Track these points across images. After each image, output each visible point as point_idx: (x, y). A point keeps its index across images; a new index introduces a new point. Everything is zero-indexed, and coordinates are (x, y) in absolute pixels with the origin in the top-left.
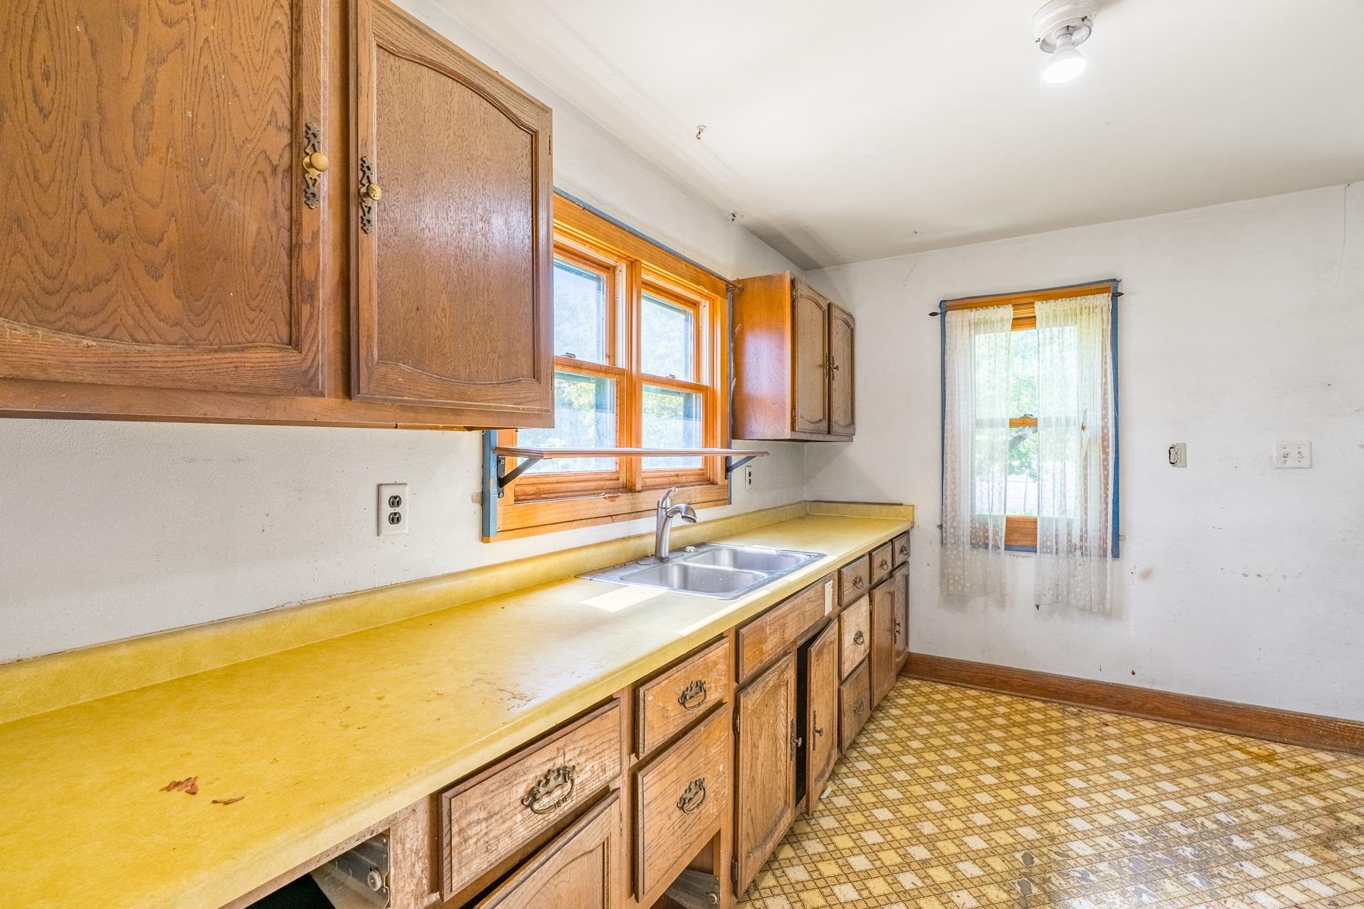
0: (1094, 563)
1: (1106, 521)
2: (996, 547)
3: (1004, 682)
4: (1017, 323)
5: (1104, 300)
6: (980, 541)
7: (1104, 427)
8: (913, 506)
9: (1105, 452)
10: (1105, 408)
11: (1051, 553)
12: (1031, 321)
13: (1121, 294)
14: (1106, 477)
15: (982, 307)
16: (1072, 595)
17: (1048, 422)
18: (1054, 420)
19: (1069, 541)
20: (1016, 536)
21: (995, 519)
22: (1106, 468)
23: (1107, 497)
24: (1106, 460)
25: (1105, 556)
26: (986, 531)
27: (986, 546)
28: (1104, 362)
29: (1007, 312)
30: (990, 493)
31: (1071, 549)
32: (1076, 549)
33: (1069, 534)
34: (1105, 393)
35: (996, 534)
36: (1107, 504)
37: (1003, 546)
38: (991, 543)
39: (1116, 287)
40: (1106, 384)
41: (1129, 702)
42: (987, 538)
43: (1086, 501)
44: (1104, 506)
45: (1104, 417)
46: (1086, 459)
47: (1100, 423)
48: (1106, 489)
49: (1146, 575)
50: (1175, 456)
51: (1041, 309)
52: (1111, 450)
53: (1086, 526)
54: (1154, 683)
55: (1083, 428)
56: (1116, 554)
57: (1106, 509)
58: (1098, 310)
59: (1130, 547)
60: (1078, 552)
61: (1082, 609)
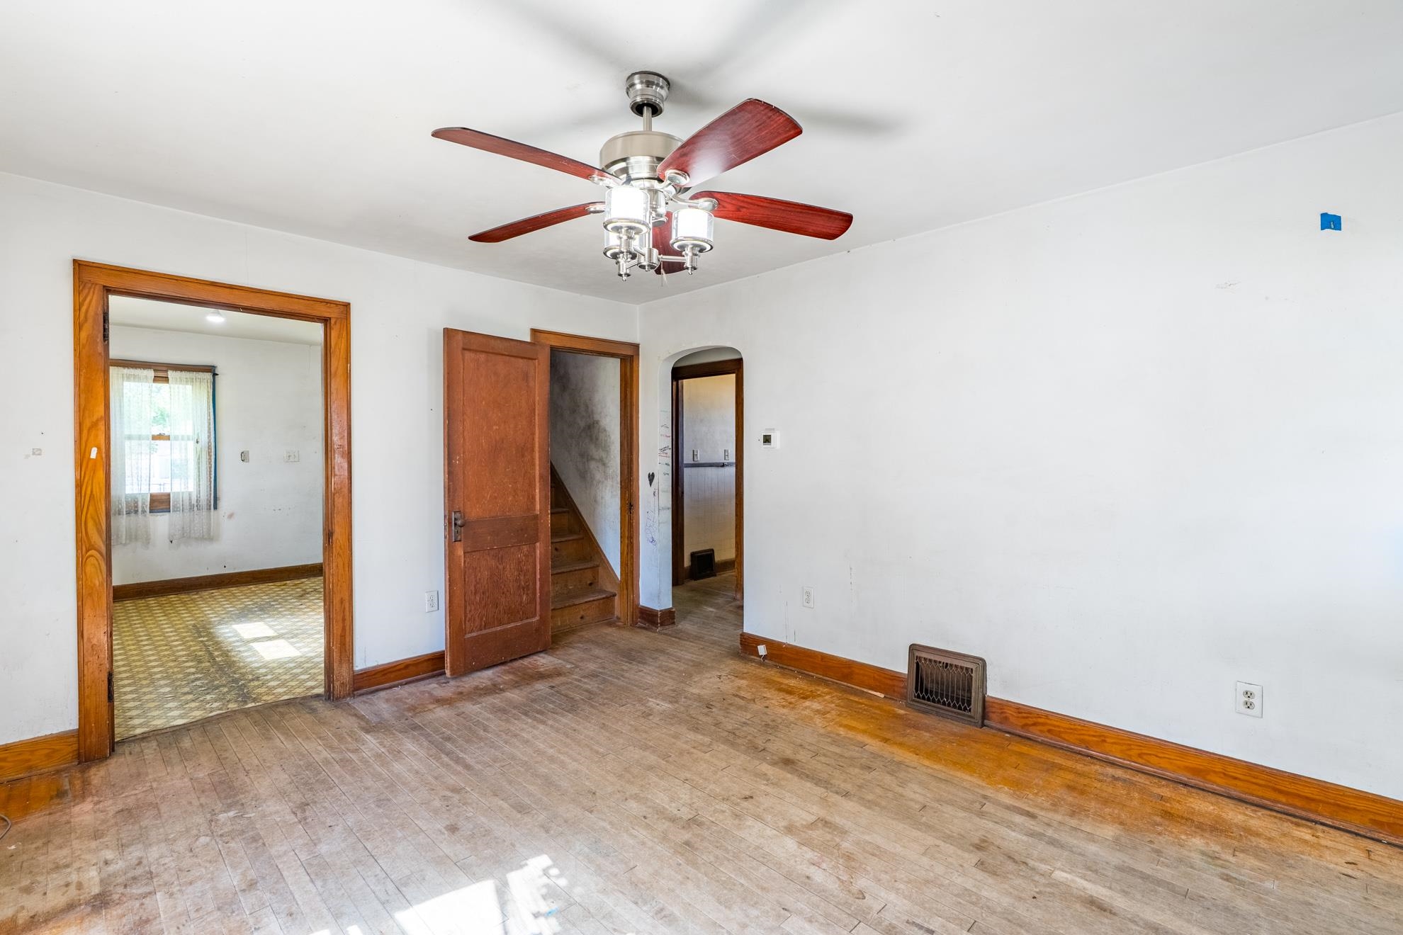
0: (204, 513)
1: (211, 491)
2: (144, 512)
3: (150, 591)
4: (156, 379)
5: (209, 376)
6: (133, 509)
7: (209, 442)
9: (210, 456)
10: (209, 432)
11: (179, 511)
12: (166, 379)
13: (217, 375)
14: (210, 468)
15: (132, 367)
16: (192, 531)
17: (176, 438)
18: (180, 438)
19: (190, 503)
20: (156, 504)
21: (143, 495)
22: (210, 463)
23: (211, 478)
24: (210, 459)
25: (210, 509)
26: (137, 502)
27: (136, 512)
28: (209, 408)
29: (150, 373)
30: (139, 479)
31: (191, 507)
32: (194, 507)
33: (190, 499)
34: (209, 424)
35: (143, 503)
36: (210, 482)
37: (148, 510)
38: (140, 510)
39: (214, 370)
40: (210, 419)
41: (223, 582)
42: (137, 507)
43: (199, 481)
45: (209, 437)
46: (199, 459)
47: (207, 440)
48: (210, 474)
49: (231, 516)
50: (244, 457)
51: (171, 374)
52: (213, 454)
53: (199, 494)
54: (235, 569)
55: (197, 442)
56: (215, 508)
57: (210, 484)
58: (206, 381)
59: (223, 504)
60: (195, 508)
61: (196, 539)
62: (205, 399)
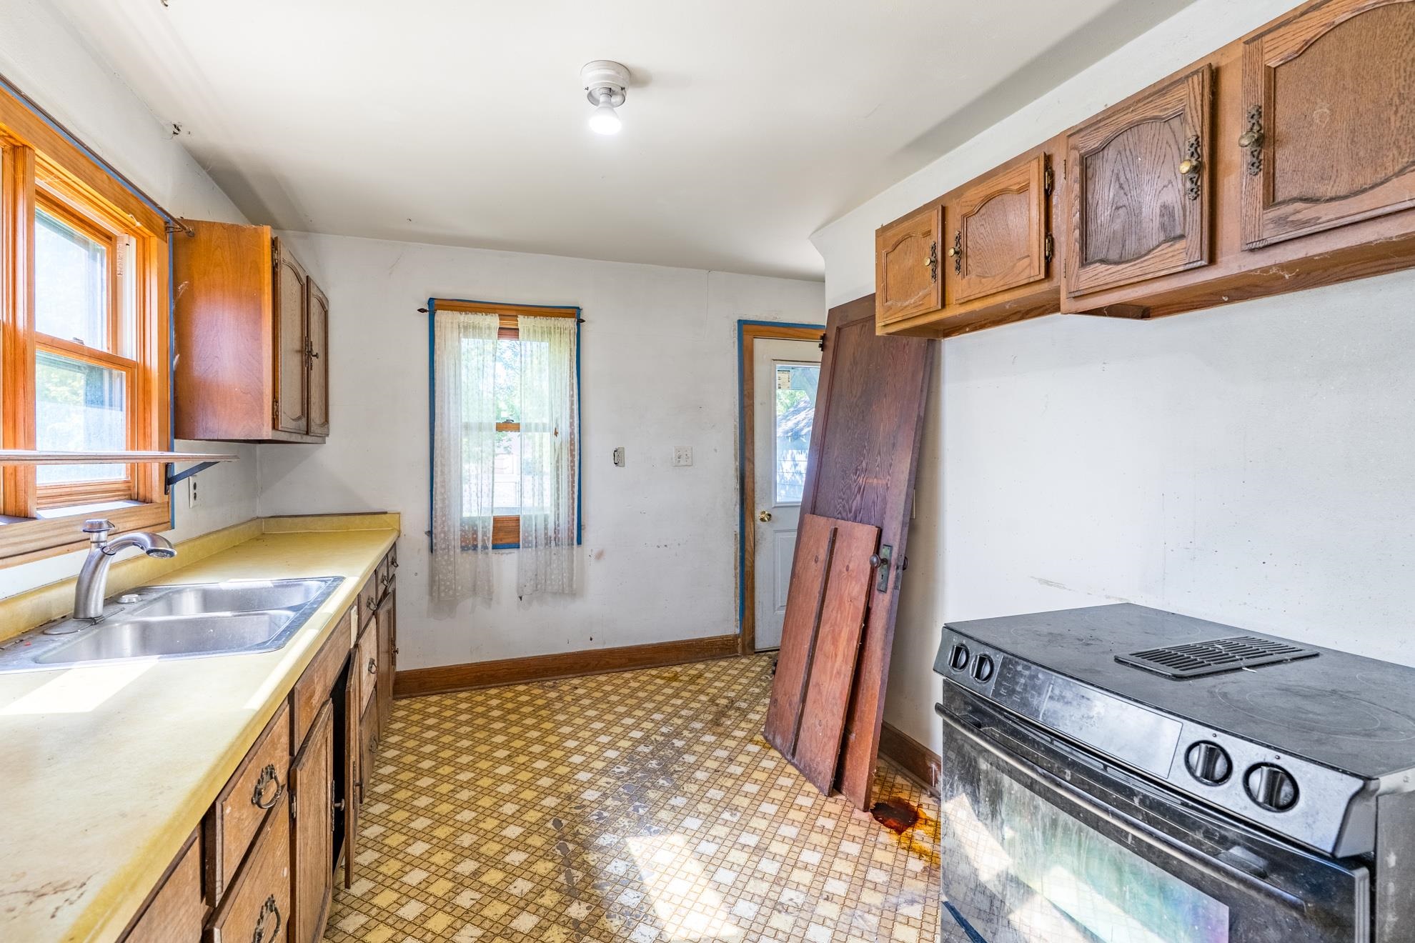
0: (565, 550)
1: (573, 514)
2: (485, 547)
3: (492, 676)
4: (503, 332)
5: (570, 323)
6: (470, 544)
7: (572, 433)
8: (399, 513)
9: (572, 456)
10: (572, 417)
11: (532, 547)
12: (514, 332)
13: (583, 321)
14: (573, 476)
15: (471, 312)
16: (548, 582)
17: (528, 428)
18: (533, 426)
19: (546, 534)
20: (501, 535)
21: (484, 520)
22: (573, 469)
23: (573, 493)
24: (573, 461)
25: (573, 544)
26: (475, 532)
27: (475, 547)
28: (571, 376)
29: (494, 321)
30: (479, 495)
31: (548, 541)
32: (551, 540)
33: (546, 528)
34: (572, 404)
35: (484, 534)
36: (573, 499)
37: (490, 546)
38: (480, 546)
39: (579, 315)
40: (572, 396)
41: (589, 664)
42: (475, 539)
43: (558, 499)
44: (571, 501)
45: (572, 424)
46: (557, 462)
47: (569, 430)
48: (573, 487)
49: (600, 556)
50: (618, 458)
51: (523, 322)
52: (576, 453)
53: (558, 520)
54: (605, 643)
55: (556, 434)
56: (579, 542)
57: (573, 502)
58: (567, 332)
59: (588, 536)
60: (553, 543)
61: (555, 594)
62: (567, 363)
